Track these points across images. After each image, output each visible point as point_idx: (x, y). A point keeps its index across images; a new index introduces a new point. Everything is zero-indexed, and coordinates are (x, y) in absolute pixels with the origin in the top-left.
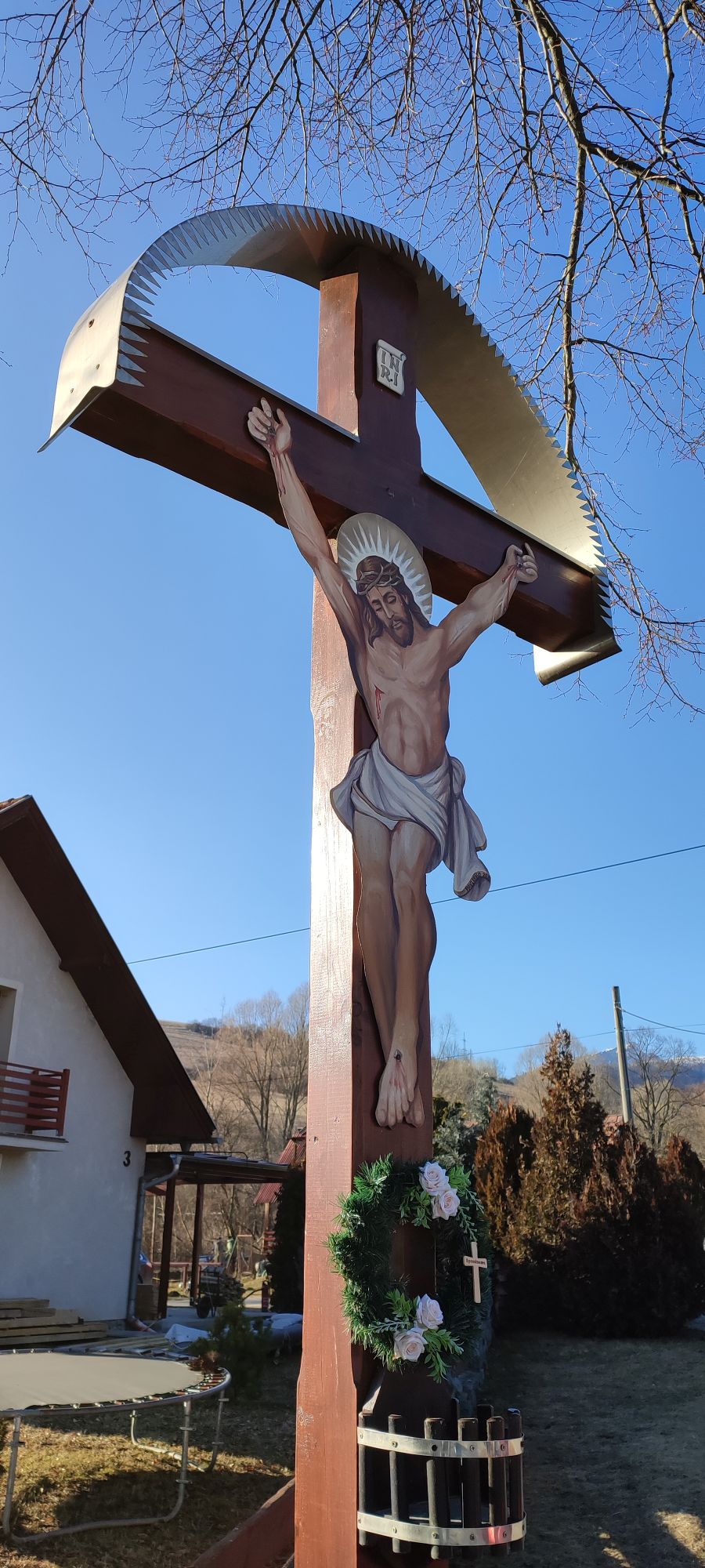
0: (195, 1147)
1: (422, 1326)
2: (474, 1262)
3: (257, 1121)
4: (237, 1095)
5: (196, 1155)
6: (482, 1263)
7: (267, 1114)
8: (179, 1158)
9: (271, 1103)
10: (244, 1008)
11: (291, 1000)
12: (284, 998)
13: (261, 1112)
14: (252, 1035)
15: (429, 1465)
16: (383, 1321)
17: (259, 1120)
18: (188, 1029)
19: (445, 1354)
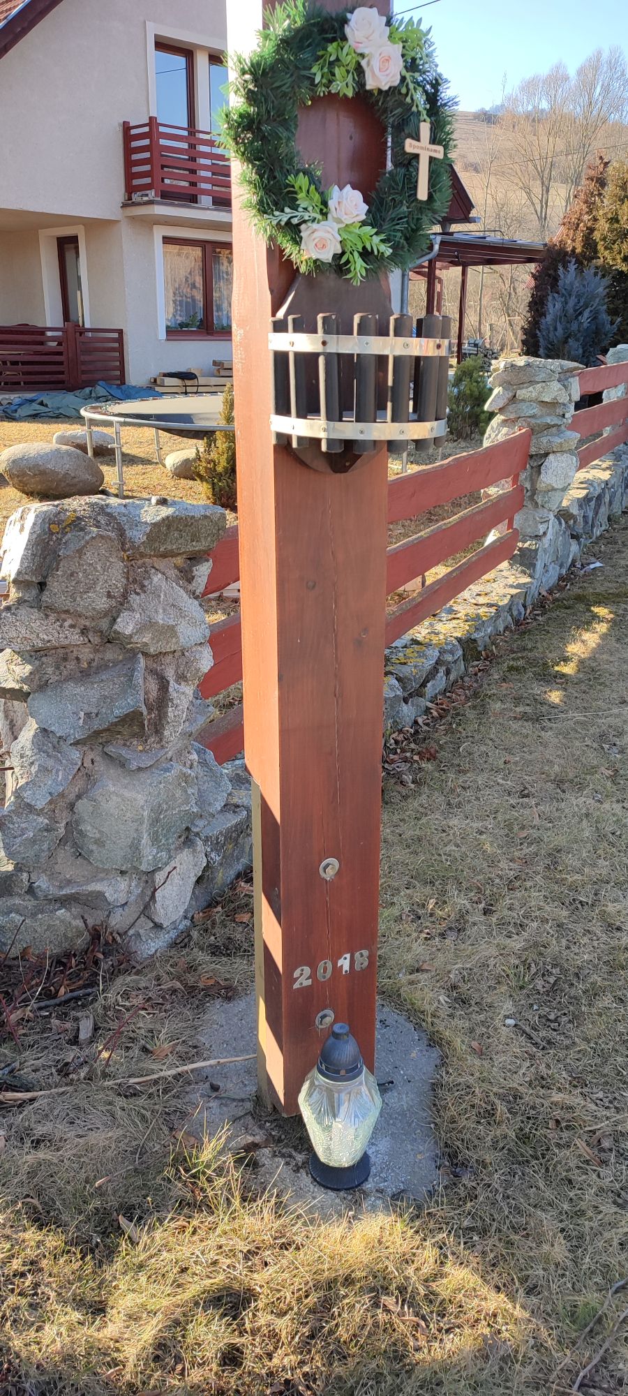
0: (454, 228)
1: (339, 221)
2: (422, 148)
3: (536, 211)
4: (517, 184)
5: (455, 235)
6: (435, 151)
7: (546, 204)
8: (439, 239)
9: (552, 191)
10: (530, 87)
11: (581, 72)
12: (572, 72)
13: (541, 201)
14: (535, 119)
15: (321, 360)
16: (283, 211)
17: (539, 210)
18: (475, 119)
19: (366, 254)
